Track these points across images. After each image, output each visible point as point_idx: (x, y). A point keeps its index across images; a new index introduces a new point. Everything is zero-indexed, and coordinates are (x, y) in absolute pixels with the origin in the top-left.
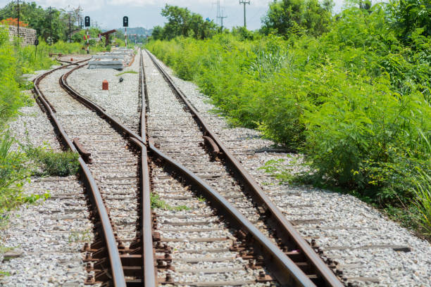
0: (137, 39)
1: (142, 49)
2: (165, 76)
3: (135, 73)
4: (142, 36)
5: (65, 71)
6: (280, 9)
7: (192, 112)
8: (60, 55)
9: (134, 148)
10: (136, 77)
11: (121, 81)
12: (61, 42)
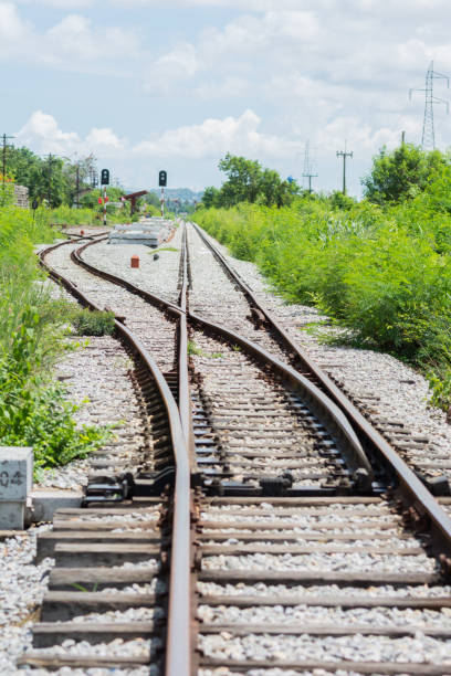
0: (178, 207)
1: (186, 221)
2: (216, 256)
3: (175, 250)
4: (187, 203)
5: (76, 247)
6: (389, 165)
7: (244, 290)
8: (64, 227)
9: (173, 317)
10: (177, 255)
11: (156, 258)
12: (64, 208)
